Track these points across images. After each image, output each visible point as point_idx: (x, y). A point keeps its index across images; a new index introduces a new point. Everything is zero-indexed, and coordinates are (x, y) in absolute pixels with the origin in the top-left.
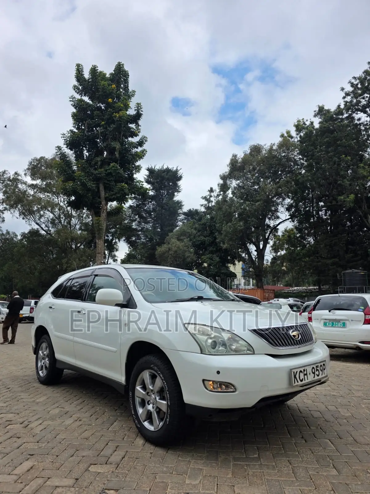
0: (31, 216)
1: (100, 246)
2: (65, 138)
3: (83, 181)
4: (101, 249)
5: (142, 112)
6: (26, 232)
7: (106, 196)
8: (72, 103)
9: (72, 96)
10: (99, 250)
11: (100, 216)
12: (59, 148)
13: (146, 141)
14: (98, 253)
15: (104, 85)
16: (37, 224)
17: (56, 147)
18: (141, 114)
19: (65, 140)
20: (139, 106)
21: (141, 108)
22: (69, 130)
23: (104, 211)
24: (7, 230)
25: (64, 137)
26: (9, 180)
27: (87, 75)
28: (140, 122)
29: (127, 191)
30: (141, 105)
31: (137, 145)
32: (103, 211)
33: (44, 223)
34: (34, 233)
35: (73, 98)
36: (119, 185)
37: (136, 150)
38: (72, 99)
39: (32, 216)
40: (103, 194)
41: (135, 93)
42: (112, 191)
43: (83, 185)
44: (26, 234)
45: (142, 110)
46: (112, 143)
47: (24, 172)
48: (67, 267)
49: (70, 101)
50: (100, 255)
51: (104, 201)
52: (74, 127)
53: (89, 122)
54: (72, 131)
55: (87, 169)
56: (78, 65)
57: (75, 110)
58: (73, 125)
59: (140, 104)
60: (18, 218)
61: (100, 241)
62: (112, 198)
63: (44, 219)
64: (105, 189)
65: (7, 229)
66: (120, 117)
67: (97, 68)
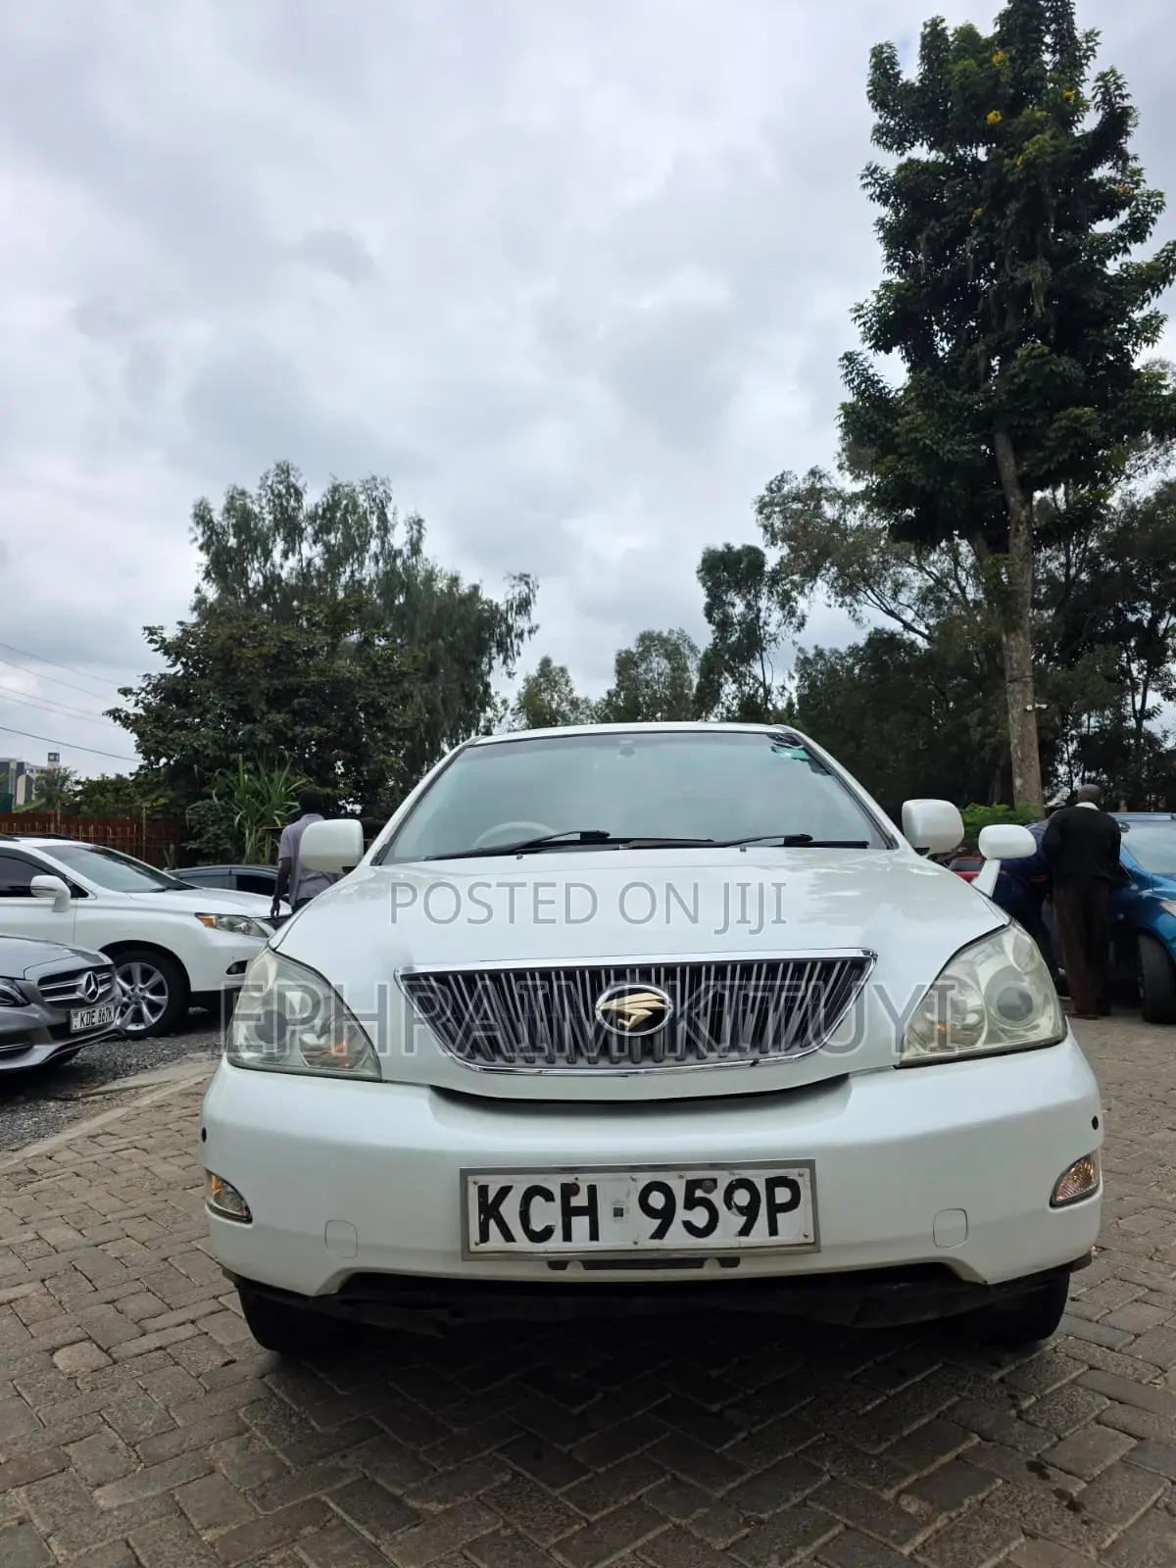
0: (869, 592)
1: (1015, 654)
2: (862, 320)
3: (921, 444)
4: (1019, 664)
5: (1126, 103)
6: (862, 643)
7: (1020, 473)
8: (870, 190)
9: (868, 169)
10: (1012, 668)
11: (1007, 551)
12: (849, 360)
13: (1158, 209)
14: (1010, 682)
15: (964, 73)
16: (890, 613)
17: (841, 359)
18: (1126, 113)
19: (865, 323)
20: (1110, 84)
21: (1119, 87)
22: (877, 288)
23: (1021, 528)
24: (816, 647)
25: (860, 317)
26: (797, 498)
27: (911, 70)
28: (1130, 145)
29: (1095, 431)
30: (1119, 73)
31: (1122, 238)
32: (1018, 530)
33: (908, 606)
34: (881, 644)
35: (871, 174)
36: (1062, 419)
37: (1122, 258)
38: (869, 179)
39: (873, 591)
40: (1009, 468)
41: (1098, 39)
42: (1042, 448)
43: (927, 456)
44: (861, 649)
45: (1124, 92)
46: (1018, 274)
47: (837, 463)
48: (984, 736)
49: (865, 186)
50: (1017, 687)
51: (1017, 491)
52: (891, 269)
53: (933, 228)
54: (886, 286)
55: (938, 397)
56: (877, 52)
57: (885, 212)
58: (885, 265)
59: (1113, 71)
60: (830, 606)
61: (1013, 636)
62: (1043, 471)
63: (908, 594)
64: (1015, 449)
65: (815, 643)
66: (1029, 164)
67: (944, 25)
